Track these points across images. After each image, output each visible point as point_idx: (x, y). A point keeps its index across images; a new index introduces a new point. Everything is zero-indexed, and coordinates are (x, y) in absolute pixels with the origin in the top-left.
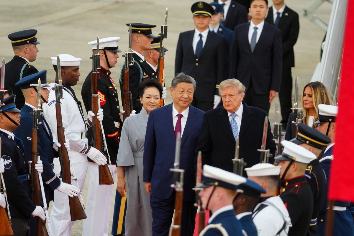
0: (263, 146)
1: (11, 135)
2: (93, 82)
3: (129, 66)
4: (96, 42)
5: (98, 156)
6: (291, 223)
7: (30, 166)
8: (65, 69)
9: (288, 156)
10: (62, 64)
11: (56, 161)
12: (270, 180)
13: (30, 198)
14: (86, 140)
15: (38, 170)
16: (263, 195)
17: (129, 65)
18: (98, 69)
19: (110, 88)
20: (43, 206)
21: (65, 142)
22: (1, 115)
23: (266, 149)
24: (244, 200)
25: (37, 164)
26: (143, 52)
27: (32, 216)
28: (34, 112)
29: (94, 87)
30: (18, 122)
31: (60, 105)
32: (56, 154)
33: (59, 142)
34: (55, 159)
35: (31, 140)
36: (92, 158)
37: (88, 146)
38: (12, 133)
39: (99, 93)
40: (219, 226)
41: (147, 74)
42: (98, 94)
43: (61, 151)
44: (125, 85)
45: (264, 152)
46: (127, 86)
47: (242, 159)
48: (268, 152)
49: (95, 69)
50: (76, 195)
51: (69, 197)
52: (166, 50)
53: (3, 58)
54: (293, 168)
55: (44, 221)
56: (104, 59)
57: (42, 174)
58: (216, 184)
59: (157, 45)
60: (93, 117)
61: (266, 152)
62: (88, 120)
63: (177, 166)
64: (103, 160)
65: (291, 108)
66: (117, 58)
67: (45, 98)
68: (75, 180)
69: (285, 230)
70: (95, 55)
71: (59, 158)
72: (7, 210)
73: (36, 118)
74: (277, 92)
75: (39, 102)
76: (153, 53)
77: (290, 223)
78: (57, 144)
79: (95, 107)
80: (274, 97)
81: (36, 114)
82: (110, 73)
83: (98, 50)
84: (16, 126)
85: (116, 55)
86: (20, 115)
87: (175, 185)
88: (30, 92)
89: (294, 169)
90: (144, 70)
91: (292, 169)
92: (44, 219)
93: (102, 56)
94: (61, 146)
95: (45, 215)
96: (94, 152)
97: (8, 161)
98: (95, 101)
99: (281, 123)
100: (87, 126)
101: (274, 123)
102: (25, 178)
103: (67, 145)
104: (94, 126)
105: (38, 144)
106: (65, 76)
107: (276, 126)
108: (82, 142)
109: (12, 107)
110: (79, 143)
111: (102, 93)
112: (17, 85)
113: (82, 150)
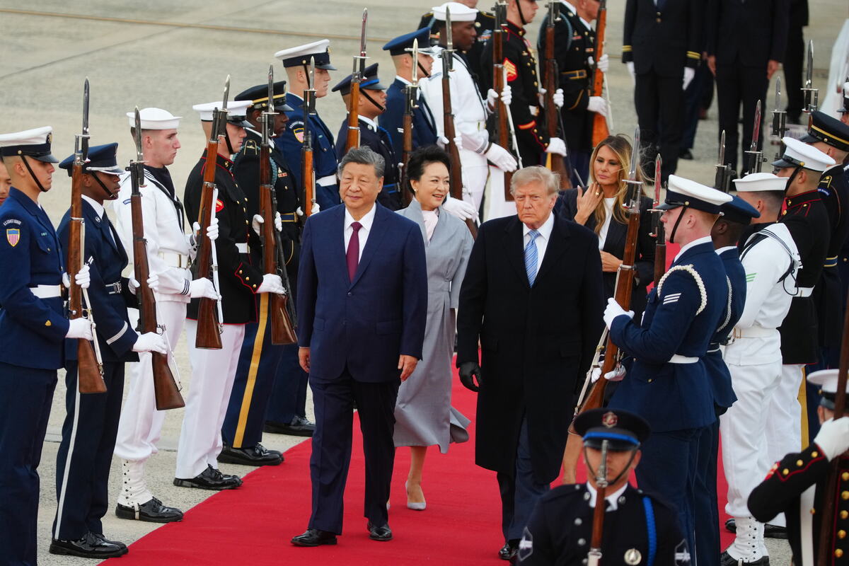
1: (373, 124)
2: (495, 46)
5: (503, 157)
7: (401, 170)
8: (458, 26)
9: (792, 159)
10: (453, 18)
12: (771, 198)
14: (486, 134)
16: (755, 221)
18: (504, 26)
19: (523, 54)
23: (758, 149)
24: (725, 227)
28: (407, 90)
29: (498, 53)
30: (383, 104)
31: (448, 80)
33: (446, 136)
35: (403, 132)
36: (493, 161)
37: (488, 142)
38: (374, 121)
39: (507, 62)
40: (689, 268)
41: (578, 34)
42: (505, 65)
45: (755, 154)
48: (762, 155)
50: (470, 217)
53: (366, 9)
54: (800, 178)
56: (514, 11)
58: (687, 203)
60: (495, 99)
62: (489, 104)
64: (511, 163)
66: (536, 9)
67: (426, 70)
68: (469, 194)
69: (792, 273)
74: (780, 62)
77: (800, 263)
78: (443, 139)
80: (775, 70)
82: (524, 32)
84: (380, 111)
85: (534, 5)
86: (387, 94)
88: (404, 61)
89: (800, 181)
90: (575, 28)
91: (798, 179)
93: (513, 6)
94: (449, 143)
96: (497, 152)
99: (786, 110)
101: (773, 110)
102: (393, 188)
103: (458, 141)
106: (457, 36)
107: (777, 115)
108: (479, 137)
109: (374, 81)
110: (475, 138)
111: (512, 61)
112: (385, 49)
113: (479, 148)
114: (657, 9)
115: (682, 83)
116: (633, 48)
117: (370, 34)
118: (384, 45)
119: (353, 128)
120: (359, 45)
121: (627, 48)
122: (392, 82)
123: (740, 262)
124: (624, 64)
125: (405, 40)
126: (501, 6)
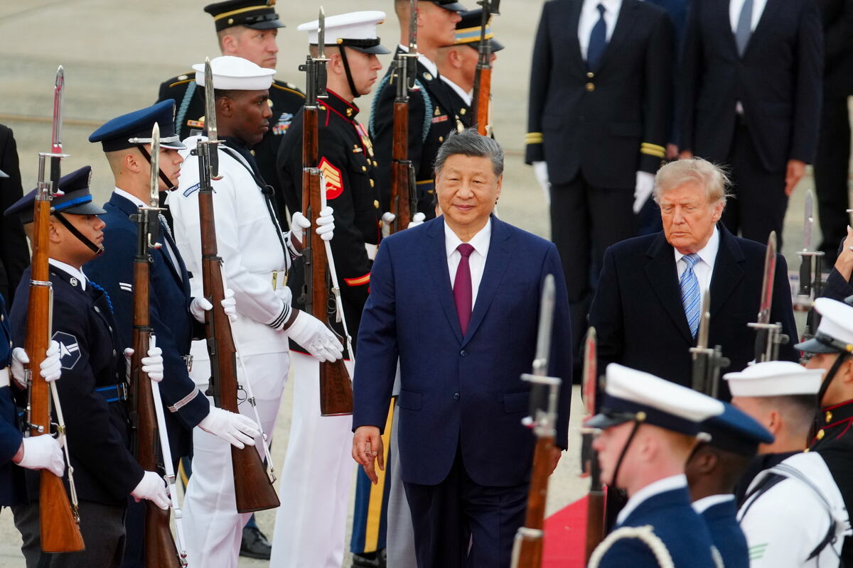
0: (764, 312)
1: (79, 276)
2: (305, 133)
3: (409, 93)
4: (315, 24)
5: (316, 337)
6: (850, 526)
8: (229, 98)
9: (833, 340)
10: (218, 84)
11: (199, 350)
12: (793, 408)
13: (129, 449)
14: (286, 294)
15: (150, 375)
16: (765, 449)
17: (408, 90)
18: (320, 99)
19: (354, 151)
20: (162, 473)
21: (224, 298)
22: (53, 222)
23: (772, 322)
24: (713, 461)
25: (148, 356)
26: (434, 52)
27: (132, 498)
28: (140, 215)
29: (310, 148)
30: (98, 240)
31: (211, 196)
32: (199, 330)
33: (206, 295)
34: (194, 343)
35: (130, 290)
36: (300, 342)
37: (291, 308)
38: (79, 270)
39: (325, 165)
40: (645, 533)
41: (443, 112)
42: (322, 169)
43: (211, 320)
44: (396, 142)
45: (767, 331)
46: (403, 147)
47: (718, 347)
48: (778, 331)
49: (314, 98)
50: (251, 442)
51: (233, 446)
52: (497, 48)
53: (60, 67)
54: (846, 374)
55: (165, 513)
56: (339, 72)
57: (161, 384)
58: (641, 416)
59: (473, 34)
60: (305, 230)
61: (771, 331)
62: (294, 238)
63: (541, 367)
64: (332, 347)
65: (848, 211)
66: (377, 69)
67: (169, 178)
68: (250, 401)
69: (832, 544)
70: (314, 59)
71: (205, 341)
72: (69, 482)
73: (146, 231)
74: (808, 163)
75: (154, 188)
76: (462, 54)
77: (847, 525)
78: (200, 302)
79: (311, 202)
80: (797, 179)
81: (146, 220)
82: (356, 111)
83: (323, 46)
84: (94, 253)
85: (374, 62)
86: (103, 224)
87: (534, 419)
88: (129, 160)
89: (847, 377)
90: (436, 102)
91: (842, 375)
92: (166, 508)
93: (336, 63)
94: (213, 308)
95: (169, 497)
96: (308, 325)
97: (68, 347)
98: (313, 186)
99: (820, 249)
100: (291, 255)
101: (802, 251)
103: (229, 305)
104: (308, 256)
105: (151, 301)
106: (230, 117)
107: (807, 259)
108: (275, 299)
109: (82, 200)
110: (266, 300)
111: (334, 164)
112: (93, 140)
113: (275, 318)
114: (587, 66)
115: (634, 199)
116: (543, 137)
117: (68, 113)
118: (90, 132)
119: (41, 283)
120: (47, 133)
121: (535, 138)
122: (108, 199)
123: (738, 524)
124: (527, 167)
125: (128, 122)
126: (317, 62)
